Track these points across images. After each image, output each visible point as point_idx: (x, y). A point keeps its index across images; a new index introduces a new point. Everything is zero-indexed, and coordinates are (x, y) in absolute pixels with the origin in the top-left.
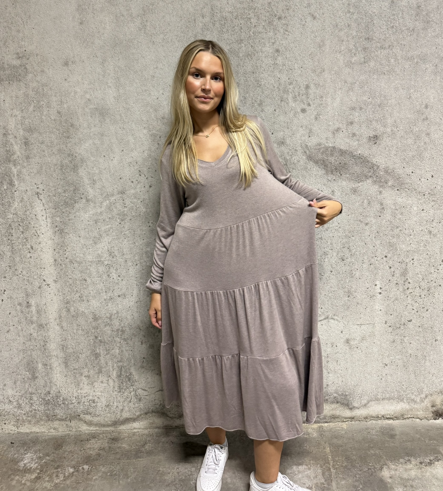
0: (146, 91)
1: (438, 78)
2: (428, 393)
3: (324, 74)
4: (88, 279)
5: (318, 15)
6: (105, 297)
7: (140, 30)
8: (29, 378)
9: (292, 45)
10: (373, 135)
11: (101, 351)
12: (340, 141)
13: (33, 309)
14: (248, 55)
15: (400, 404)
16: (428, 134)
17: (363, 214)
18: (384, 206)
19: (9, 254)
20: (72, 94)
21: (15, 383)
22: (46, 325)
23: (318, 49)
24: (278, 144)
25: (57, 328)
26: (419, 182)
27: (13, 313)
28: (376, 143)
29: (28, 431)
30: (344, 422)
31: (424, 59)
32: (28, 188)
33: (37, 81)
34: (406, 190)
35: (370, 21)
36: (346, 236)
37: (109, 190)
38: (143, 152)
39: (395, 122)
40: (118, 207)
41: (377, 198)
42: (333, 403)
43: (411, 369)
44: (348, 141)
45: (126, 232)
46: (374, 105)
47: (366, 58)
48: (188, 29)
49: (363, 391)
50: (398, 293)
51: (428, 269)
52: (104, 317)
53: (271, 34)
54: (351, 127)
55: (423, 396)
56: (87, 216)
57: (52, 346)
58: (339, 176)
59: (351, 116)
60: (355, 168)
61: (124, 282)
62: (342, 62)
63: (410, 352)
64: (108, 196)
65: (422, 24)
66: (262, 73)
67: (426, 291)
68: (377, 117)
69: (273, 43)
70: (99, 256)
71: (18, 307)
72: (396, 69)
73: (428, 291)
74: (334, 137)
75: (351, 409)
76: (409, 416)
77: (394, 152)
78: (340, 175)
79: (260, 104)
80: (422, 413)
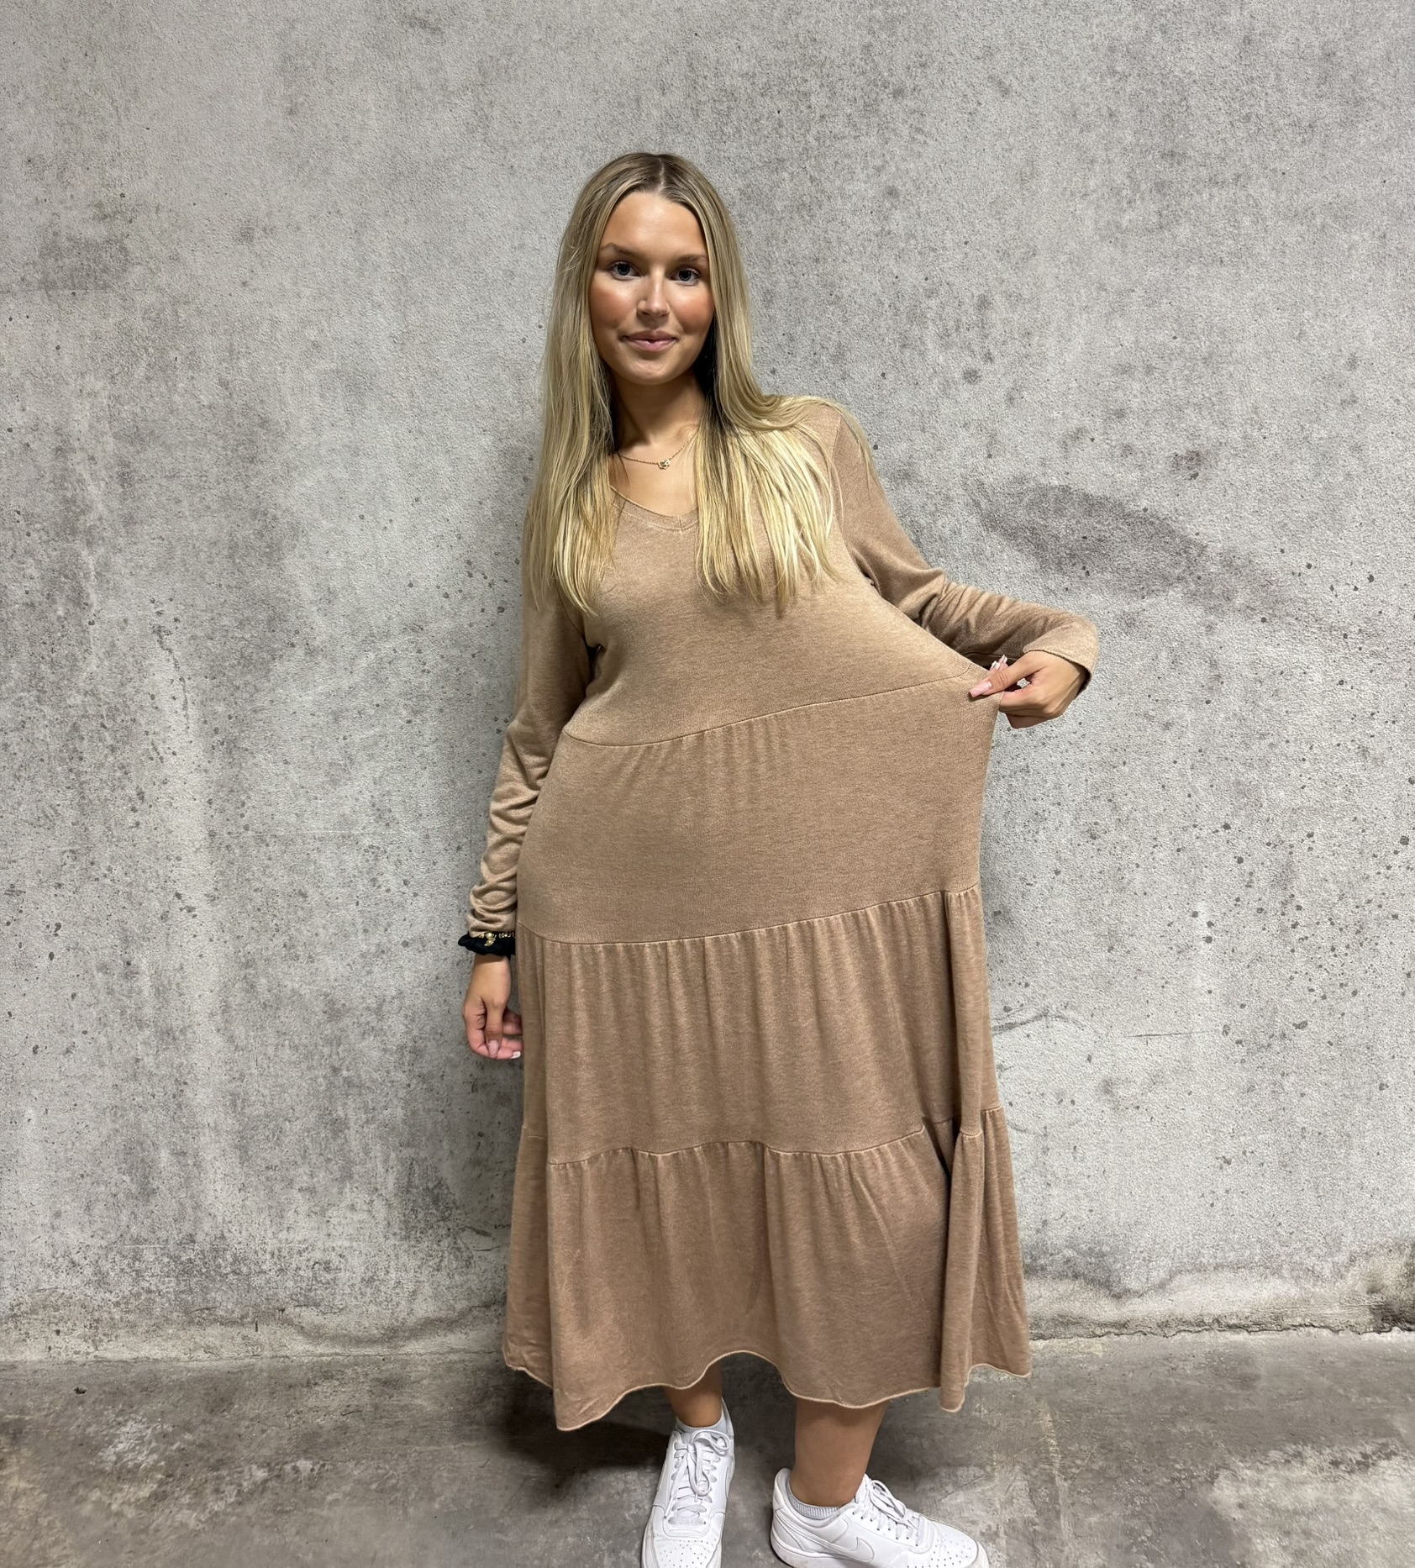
0: (488, 316)
1: (1390, 274)
2: (1358, 1250)
3: (1034, 262)
4: (310, 891)
5: (1015, 83)
6: (364, 947)
7: (471, 131)
8: (129, 1195)
9: (936, 175)
10: (1188, 451)
11: (351, 1113)
12: (1084, 470)
13: (145, 983)
14: (802, 207)
15: (1272, 1284)
16: (1357, 448)
17: (1155, 696)
18: (1222, 670)
19: (70, 814)
20: (265, 327)
21: (88, 1208)
22: (183, 1031)
23: (1018, 187)
24: (893, 479)
25: (217, 1041)
26: (1329, 597)
27: (84, 994)
28: (1197, 475)
29: (127, 1355)
30: (1095, 1336)
31: (1344, 214)
32: (129, 615)
33: (158, 289)
34: (1289, 619)
35: (1177, 99)
36: (1103, 764)
37: (378, 619)
38: (480, 503)
39: (1256, 409)
40: (403, 671)
41: (1199, 645)
42: (1061, 1276)
43: (1305, 1175)
44: (1109, 470)
45: (426, 749)
46: (1190, 359)
47: (1165, 212)
48: (616, 129)
49: (1155, 1242)
50: (1264, 938)
51: (1358, 866)
52: (361, 1007)
53: (872, 140)
54: (1120, 427)
55: (1342, 1258)
56: (308, 699)
57: (201, 1097)
58: (1080, 578)
59: (1120, 394)
60: (1132, 552)
61: (421, 902)
62: (1093, 226)
63: (1301, 1120)
64: (371, 640)
65: (1339, 108)
66: (844, 261)
67: (1351, 934)
68: (1201, 396)
69: (879, 170)
70: (345, 822)
71: (99, 977)
72: (1259, 248)
73: (1358, 932)
74: (1065, 458)
75: (1118, 1297)
76: (1299, 1320)
77: (1250, 504)
78: (1083, 575)
79: (839, 356)
80: (1337, 1310)
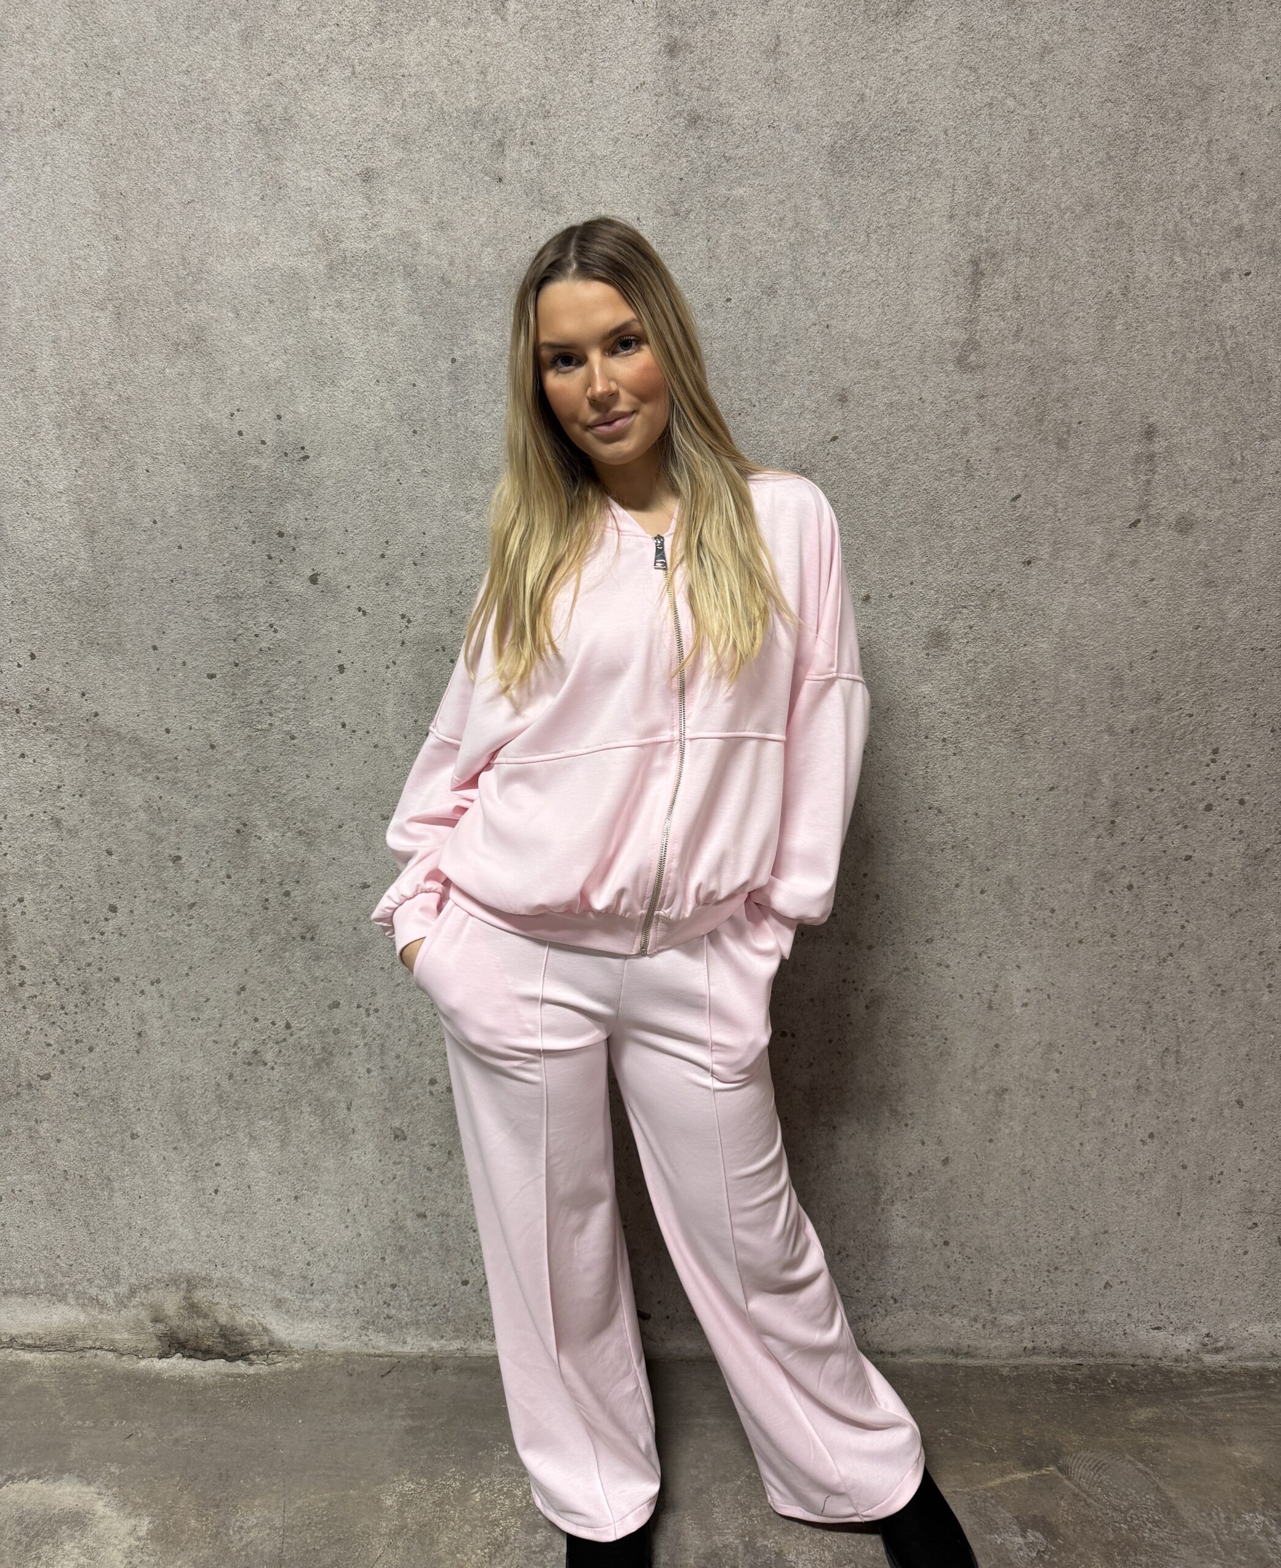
2: (137, 1283)
15: (60, 1310)
51: (72, 931)
55: (123, 1289)
63: (62, 1164)
67: (78, 995)
73: (83, 993)
76: (90, 1342)
80: (126, 1336)
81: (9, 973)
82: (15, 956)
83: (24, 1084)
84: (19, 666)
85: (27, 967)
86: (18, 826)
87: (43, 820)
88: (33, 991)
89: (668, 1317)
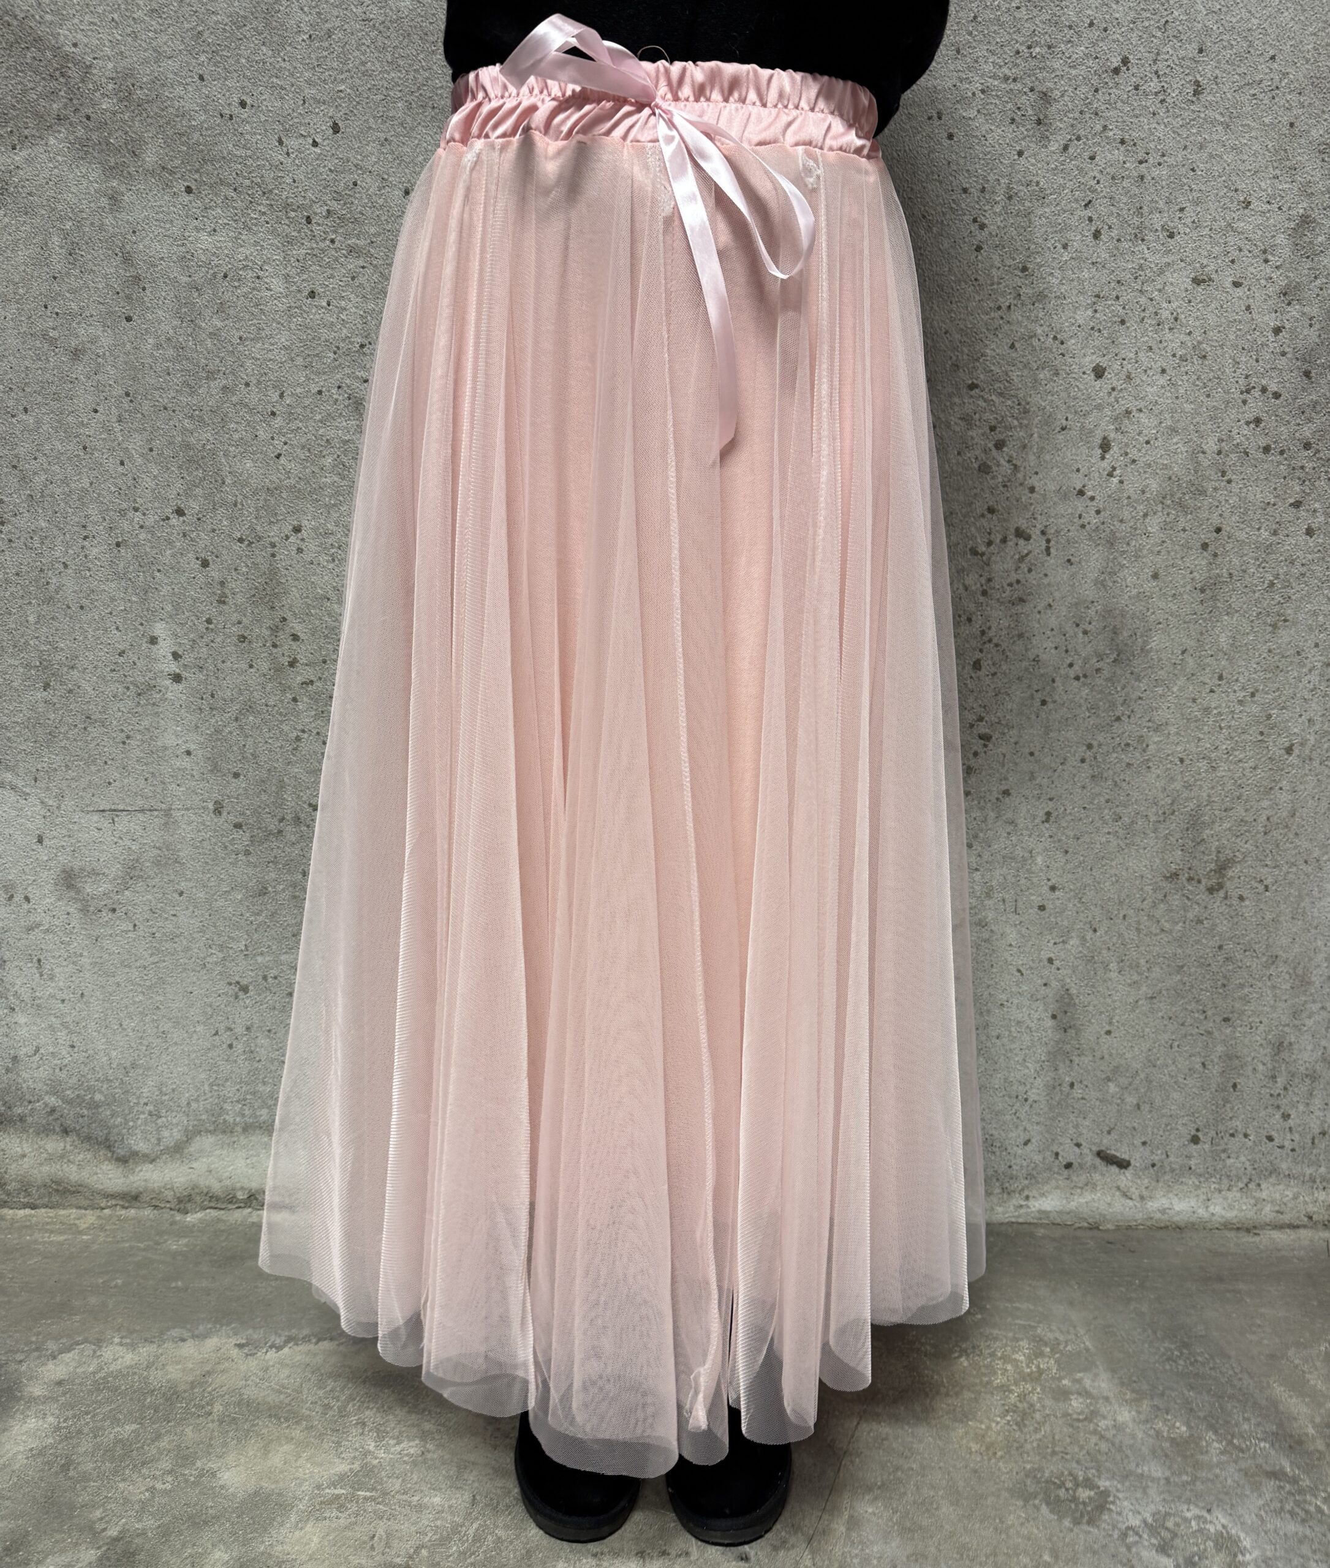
81: (275, 646)
82: (284, 619)
83: (288, 817)
84: (315, 144)
85: (302, 636)
86: (299, 410)
87: (337, 400)
88: (308, 673)
89: (1153, 1165)
